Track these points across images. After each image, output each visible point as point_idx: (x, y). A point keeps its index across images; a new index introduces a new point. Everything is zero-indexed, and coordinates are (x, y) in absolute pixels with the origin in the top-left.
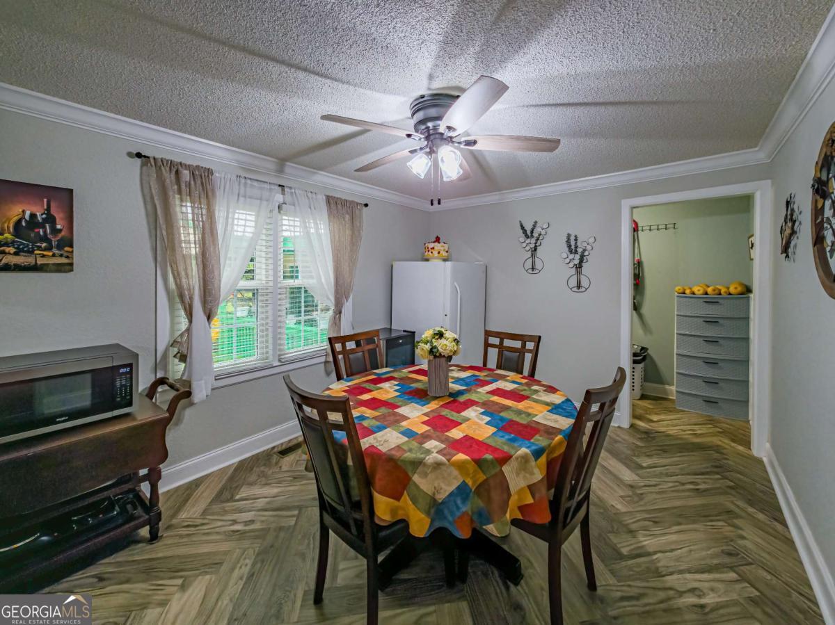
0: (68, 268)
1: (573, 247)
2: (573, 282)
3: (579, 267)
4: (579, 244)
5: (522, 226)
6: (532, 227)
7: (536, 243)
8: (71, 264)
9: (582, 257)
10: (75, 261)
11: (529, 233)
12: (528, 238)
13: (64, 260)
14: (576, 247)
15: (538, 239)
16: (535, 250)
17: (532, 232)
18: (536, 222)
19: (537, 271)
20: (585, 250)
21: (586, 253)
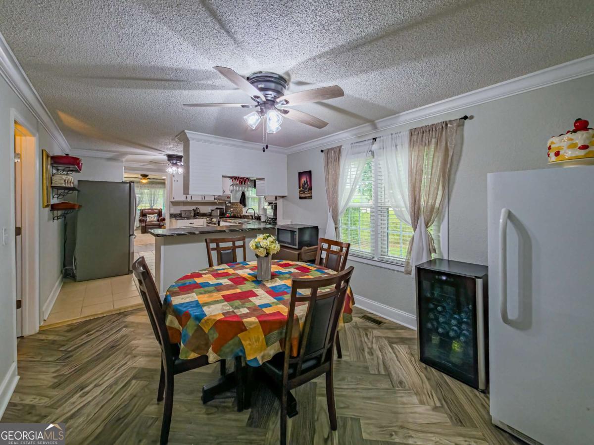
0: (310, 197)
8: (311, 196)
10: (313, 195)
13: (309, 195)
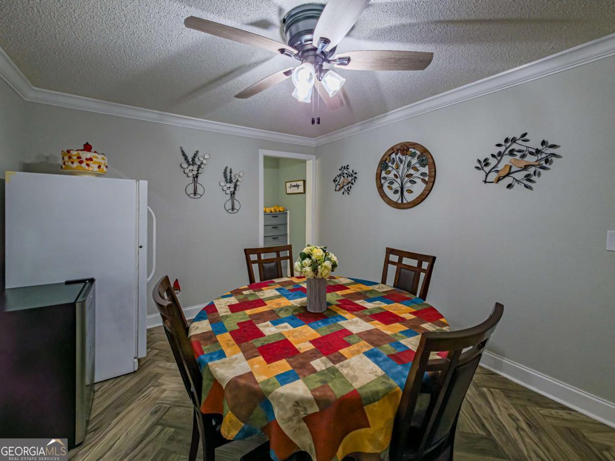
1: (228, 178)
2: (229, 206)
3: (233, 194)
4: (233, 176)
5: (183, 152)
6: (193, 155)
7: (198, 170)
9: (236, 186)
11: (190, 160)
12: (189, 165)
14: (231, 178)
15: (199, 167)
16: (197, 177)
17: (193, 160)
18: (197, 152)
19: (199, 196)
20: (237, 181)
21: (238, 183)
